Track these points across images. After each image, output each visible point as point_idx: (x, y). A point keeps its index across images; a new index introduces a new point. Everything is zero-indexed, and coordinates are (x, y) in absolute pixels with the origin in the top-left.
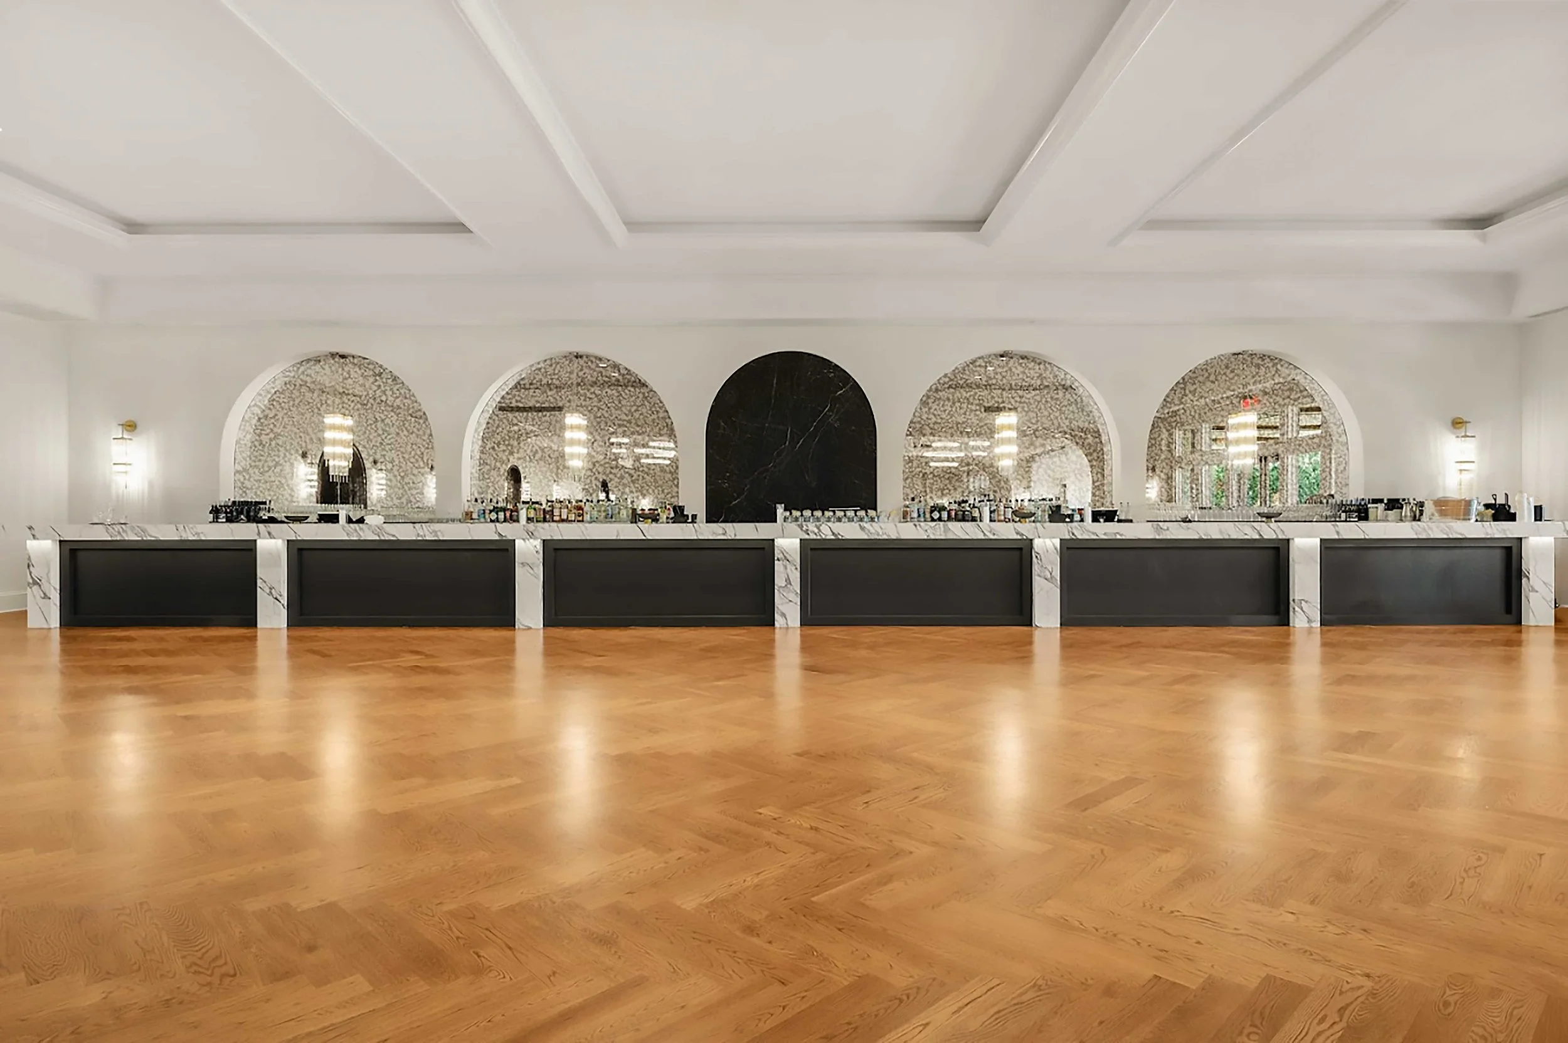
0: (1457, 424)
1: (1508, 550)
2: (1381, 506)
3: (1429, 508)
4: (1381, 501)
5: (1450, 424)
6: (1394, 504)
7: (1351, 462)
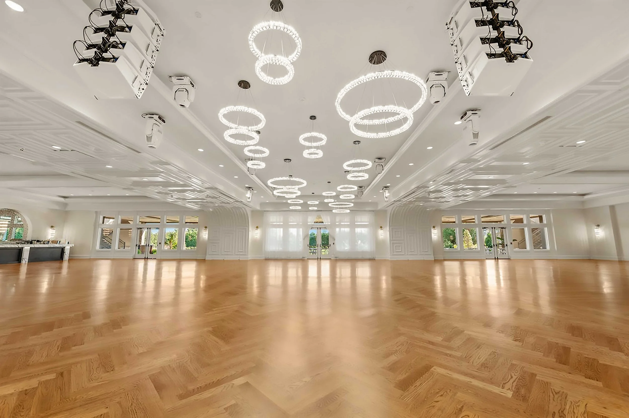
0: (52, 227)
1: (62, 249)
2: (36, 241)
3: (50, 242)
4: (35, 240)
5: (50, 226)
6: (38, 241)
7: (28, 233)
